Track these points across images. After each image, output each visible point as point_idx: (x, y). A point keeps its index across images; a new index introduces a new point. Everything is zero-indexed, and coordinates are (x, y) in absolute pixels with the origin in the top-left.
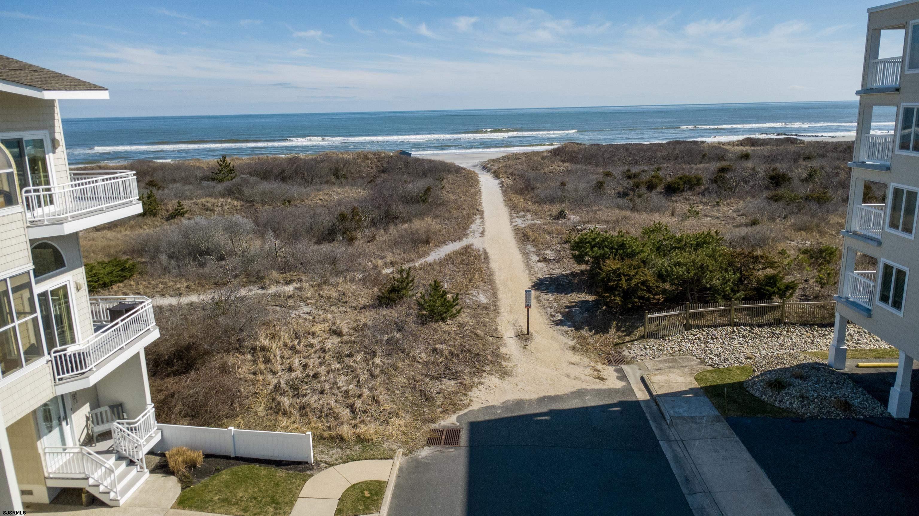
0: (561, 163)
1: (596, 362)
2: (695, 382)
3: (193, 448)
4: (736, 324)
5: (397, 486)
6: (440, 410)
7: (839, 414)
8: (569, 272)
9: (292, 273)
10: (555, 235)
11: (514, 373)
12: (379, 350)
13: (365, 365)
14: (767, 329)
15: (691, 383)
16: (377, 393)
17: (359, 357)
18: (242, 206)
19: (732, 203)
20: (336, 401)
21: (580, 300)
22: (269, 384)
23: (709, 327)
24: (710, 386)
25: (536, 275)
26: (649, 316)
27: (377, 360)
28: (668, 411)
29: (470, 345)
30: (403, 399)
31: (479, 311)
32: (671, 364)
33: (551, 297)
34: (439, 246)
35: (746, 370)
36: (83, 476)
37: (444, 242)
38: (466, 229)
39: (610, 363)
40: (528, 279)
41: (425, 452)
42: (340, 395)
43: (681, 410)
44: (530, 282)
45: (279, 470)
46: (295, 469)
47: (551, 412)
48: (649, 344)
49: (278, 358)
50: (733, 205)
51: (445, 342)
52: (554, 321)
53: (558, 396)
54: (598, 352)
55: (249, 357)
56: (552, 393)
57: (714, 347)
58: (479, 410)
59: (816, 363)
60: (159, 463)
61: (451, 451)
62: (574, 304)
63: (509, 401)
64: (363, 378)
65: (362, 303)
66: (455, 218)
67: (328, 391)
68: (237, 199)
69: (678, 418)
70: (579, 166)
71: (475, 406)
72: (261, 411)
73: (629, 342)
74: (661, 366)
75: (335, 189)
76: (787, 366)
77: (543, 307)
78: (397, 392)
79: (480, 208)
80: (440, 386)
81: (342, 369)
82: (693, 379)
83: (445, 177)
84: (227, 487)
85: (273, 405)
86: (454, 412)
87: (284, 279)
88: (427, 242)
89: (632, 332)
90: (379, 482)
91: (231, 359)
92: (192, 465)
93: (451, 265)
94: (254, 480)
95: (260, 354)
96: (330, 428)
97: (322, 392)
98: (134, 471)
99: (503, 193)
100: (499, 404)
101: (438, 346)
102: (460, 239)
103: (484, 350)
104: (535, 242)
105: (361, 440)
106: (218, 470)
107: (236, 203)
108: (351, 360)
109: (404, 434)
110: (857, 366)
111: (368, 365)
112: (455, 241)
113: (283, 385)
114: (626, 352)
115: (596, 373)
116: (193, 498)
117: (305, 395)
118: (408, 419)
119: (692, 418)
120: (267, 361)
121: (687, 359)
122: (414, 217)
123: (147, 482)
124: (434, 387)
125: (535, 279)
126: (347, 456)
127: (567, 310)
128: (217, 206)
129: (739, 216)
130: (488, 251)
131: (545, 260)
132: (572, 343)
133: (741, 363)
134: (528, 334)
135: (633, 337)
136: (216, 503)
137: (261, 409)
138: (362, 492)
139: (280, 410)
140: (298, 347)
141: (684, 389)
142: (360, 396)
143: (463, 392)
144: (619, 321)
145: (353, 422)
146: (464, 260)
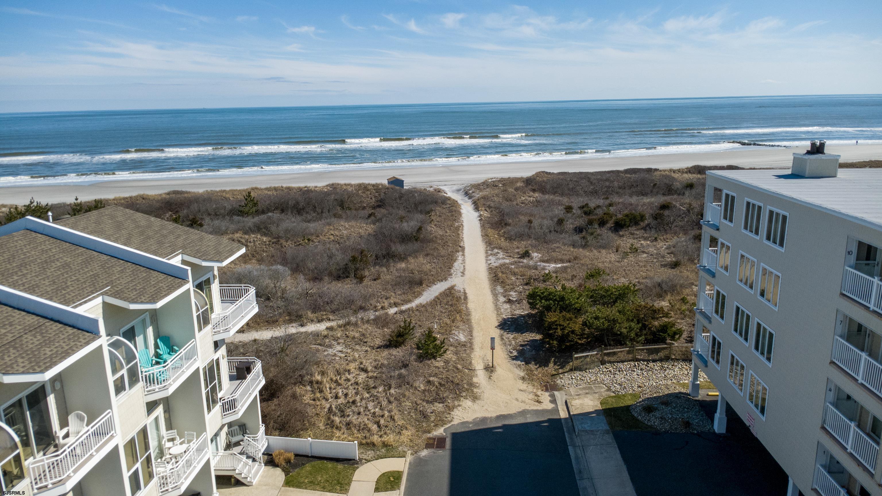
0: (532, 193)
1: (538, 389)
2: (599, 405)
3: (287, 451)
4: (638, 360)
5: (409, 474)
6: (433, 424)
7: (682, 430)
8: (526, 312)
9: (322, 313)
10: (519, 277)
11: (481, 397)
12: (393, 383)
13: (384, 394)
14: (659, 364)
15: (596, 406)
16: (393, 413)
17: (381, 389)
18: (270, 241)
19: (667, 239)
20: (368, 419)
21: (531, 338)
22: (324, 408)
23: (618, 362)
24: (609, 409)
25: (501, 316)
26: (576, 356)
27: (392, 391)
28: (578, 427)
29: (452, 377)
30: (409, 417)
31: (459, 348)
32: (587, 391)
33: (511, 336)
34: (430, 287)
35: (635, 396)
36: (232, 468)
37: (433, 283)
38: (450, 268)
39: (547, 390)
40: (495, 319)
41: (424, 453)
42: (370, 415)
43: (586, 426)
44: (497, 322)
45: (339, 464)
46: (348, 464)
47: (504, 427)
48: (575, 375)
49: (328, 389)
50: (668, 240)
51: (436, 375)
52: (511, 357)
53: (509, 414)
54: (540, 381)
55: (309, 388)
56: (505, 413)
57: (620, 377)
58: (458, 424)
59: (680, 393)
60: (267, 459)
61: (440, 452)
62: (526, 343)
63: (478, 418)
64: (384, 403)
65: (378, 343)
66: (442, 257)
67: (362, 413)
68: (265, 235)
69: (583, 431)
70: (547, 196)
71: (456, 422)
72: (322, 426)
73: (562, 373)
74: (581, 392)
75: (343, 224)
76: (661, 395)
77: (505, 344)
78: (406, 412)
79: (462, 245)
80: (433, 408)
81: (370, 397)
82: (599, 403)
83: (433, 209)
84: (311, 474)
85: (329, 422)
86: (442, 426)
87: (317, 317)
88: (420, 283)
89: (565, 366)
90: (398, 472)
91: (298, 390)
92: (288, 461)
93: (439, 306)
94: (325, 470)
95: (316, 386)
96: (365, 437)
97: (359, 413)
98: (257, 464)
99: (481, 227)
100: (471, 420)
101: (431, 379)
102: (446, 279)
103: (462, 381)
104: (503, 283)
105: (385, 445)
106: (303, 464)
107: (265, 239)
108: (376, 390)
109: (411, 441)
110: (708, 395)
111: (386, 394)
112: (442, 281)
113: (334, 409)
114: (559, 382)
115: (536, 398)
116: (293, 481)
117: (348, 416)
118: (414, 431)
119: (592, 431)
120: (321, 391)
121: (599, 387)
122: (409, 255)
123: (264, 471)
124: (429, 408)
125: (501, 320)
126: (378, 455)
127: (521, 348)
128: (250, 242)
129: (668, 253)
130: (467, 292)
131: (509, 301)
132: (522, 374)
133: (634, 390)
134: (493, 367)
135: (565, 370)
136: (307, 484)
137: (321, 425)
138: (389, 478)
139: (334, 426)
140: (339, 381)
141: (591, 410)
142: (383, 416)
143: (448, 412)
144: (556, 357)
145: (380, 433)
146: (448, 302)
